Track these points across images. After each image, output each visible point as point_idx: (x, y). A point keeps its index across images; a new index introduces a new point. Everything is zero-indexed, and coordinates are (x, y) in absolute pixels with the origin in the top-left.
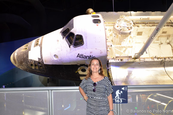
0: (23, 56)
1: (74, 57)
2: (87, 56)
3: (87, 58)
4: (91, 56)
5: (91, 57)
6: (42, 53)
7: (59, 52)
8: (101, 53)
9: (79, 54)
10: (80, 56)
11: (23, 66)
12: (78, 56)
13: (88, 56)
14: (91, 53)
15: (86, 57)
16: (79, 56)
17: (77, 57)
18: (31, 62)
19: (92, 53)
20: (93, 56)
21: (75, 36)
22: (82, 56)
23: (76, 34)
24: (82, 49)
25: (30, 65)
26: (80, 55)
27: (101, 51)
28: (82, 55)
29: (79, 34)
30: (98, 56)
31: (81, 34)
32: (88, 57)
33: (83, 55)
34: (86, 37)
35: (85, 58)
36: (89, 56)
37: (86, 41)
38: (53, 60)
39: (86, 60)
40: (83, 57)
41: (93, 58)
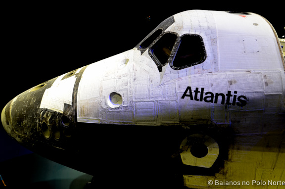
0: (29, 102)
1: (174, 98)
2: (217, 95)
3: (216, 102)
4: (232, 93)
5: (232, 98)
6: (77, 89)
7: (126, 84)
8: (267, 84)
9: (189, 88)
10: (194, 94)
11: (22, 129)
12: (185, 95)
13: (222, 95)
14: (231, 83)
15: (213, 97)
16: (188, 93)
17: (183, 97)
18: (45, 116)
19: (233, 85)
20: (238, 95)
21: (179, 40)
22: (199, 95)
23: (180, 34)
24: (199, 73)
25: (40, 125)
26: (193, 89)
27: (265, 76)
28: (200, 90)
29: (192, 32)
30: (256, 95)
31: (197, 33)
32: (220, 98)
33: (203, 89)
34: (213, 41)
35: (211, 101)
36: (225, 93)
37: (214, 52)
38: (107, 110)
39: (214, 110)
40: (204, 96)
41: (237, 101)
